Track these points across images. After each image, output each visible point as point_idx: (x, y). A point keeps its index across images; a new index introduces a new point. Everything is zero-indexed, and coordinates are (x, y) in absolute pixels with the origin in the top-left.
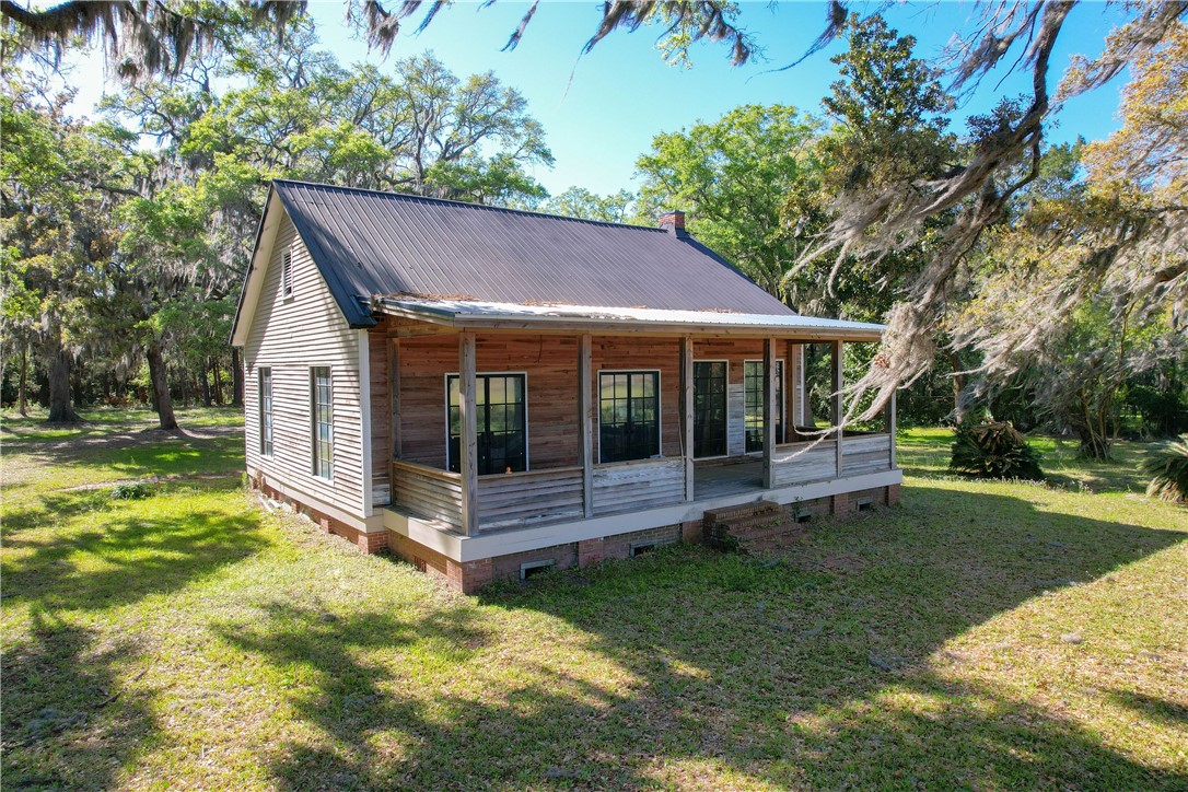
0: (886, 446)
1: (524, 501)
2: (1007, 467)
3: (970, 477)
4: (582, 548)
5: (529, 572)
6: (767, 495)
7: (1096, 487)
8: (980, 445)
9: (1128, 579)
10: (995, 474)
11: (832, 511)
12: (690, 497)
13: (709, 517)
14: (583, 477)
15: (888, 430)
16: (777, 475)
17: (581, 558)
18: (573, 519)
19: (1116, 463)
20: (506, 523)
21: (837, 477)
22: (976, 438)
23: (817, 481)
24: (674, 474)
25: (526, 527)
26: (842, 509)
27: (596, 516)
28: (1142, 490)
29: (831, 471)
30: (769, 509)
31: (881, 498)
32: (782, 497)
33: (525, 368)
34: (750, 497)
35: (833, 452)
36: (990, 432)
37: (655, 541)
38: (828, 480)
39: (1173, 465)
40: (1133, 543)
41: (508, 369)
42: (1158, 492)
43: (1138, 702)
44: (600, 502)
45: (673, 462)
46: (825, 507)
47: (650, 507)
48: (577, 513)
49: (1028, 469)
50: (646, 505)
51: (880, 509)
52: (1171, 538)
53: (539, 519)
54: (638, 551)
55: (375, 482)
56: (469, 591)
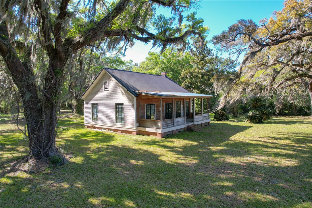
0: (208, 115)
1: (167, 124)
2: (224, 119)
3: (218, 121)
4: (174, 131)
5: (168, 135)
6: (194, 123)
7: (238, 122)
8: (219, 115)
9: (247, 131)
10: (222, 120)
11: (202, 126)
12: (185, 124)
13: (188, 126)
14: (173, 120)
15: (208, 113)
16: (195, 120)
17: (174, 133)
18: (172, 127)
19: (239, 118)
20: (165, 127)
21: (202, 120)
22: (218, 114)
23: (200, 121)
24: (183, 120)
25: (167, 128)
26: (203, 125)
27: (175, 126)
28: (245, 121)
29: (201, 120)
30: (195, 125)
31: (207, 124)
32: (196, 123)
33: (155, 103)
34: (192, 124)
35: (201, 116)
36: (221, 113)
37: (181, 130)
38: (201, 121)
39: (249, 117)
40: (246, 128)
41: (153, 103)
42: (247, 122)
43: (251, 140)
44: (175, 124)
45: (183, 118)
46: (201, 125)
47: (181, 125)
48: (173, 126)
49: (227, 119)
50: (180, 125)
51: (208, 126)
52: (251, 127)
53: (169, 127)
54: (179, 132)
55: (137, 123)
56: (163, 137)
